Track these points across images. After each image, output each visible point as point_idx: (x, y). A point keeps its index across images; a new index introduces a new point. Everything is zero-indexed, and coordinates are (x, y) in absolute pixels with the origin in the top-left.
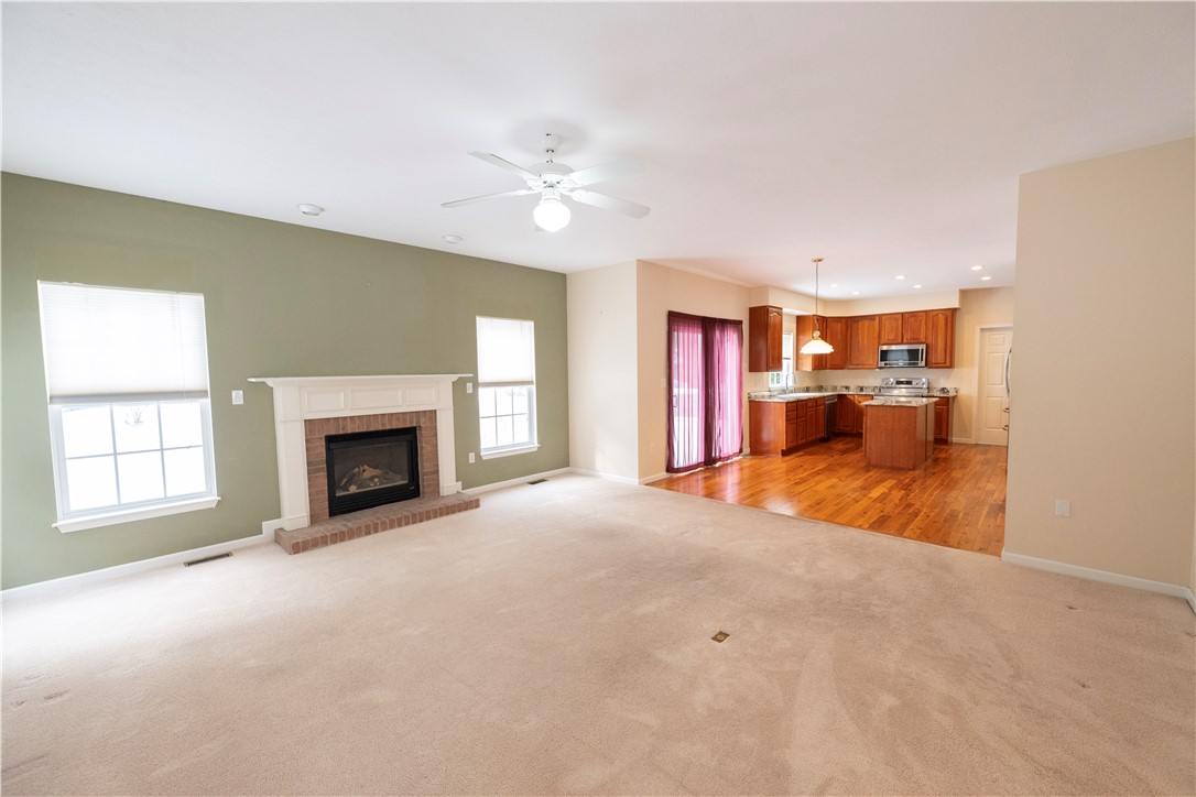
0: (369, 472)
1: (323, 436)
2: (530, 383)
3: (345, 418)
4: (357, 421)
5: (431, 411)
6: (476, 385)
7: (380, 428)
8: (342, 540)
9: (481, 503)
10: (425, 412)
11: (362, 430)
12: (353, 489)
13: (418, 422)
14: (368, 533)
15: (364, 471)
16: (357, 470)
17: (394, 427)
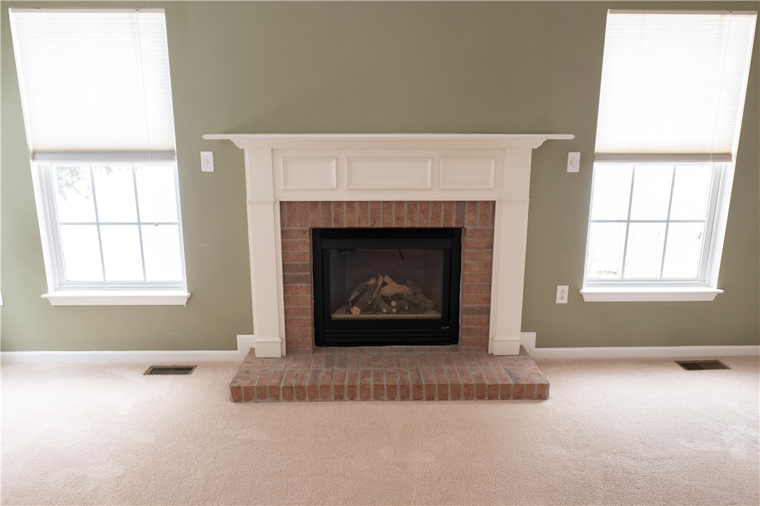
0: (391, 288)
1: (307, 228)
2: (725, 156)
3: (339, 204)
4: (358, 210)
5: (486, 203)
6: (589, 157)
7: (394, 225)
8: (301, 398)
9: (552, 392)
10: (473, 203)
11: (364, 225)
12: (356, 312)
13: (461, 218)
14: (339, 397)
15: (384, 284)
16: (372, 282)
17: (418, 225)
